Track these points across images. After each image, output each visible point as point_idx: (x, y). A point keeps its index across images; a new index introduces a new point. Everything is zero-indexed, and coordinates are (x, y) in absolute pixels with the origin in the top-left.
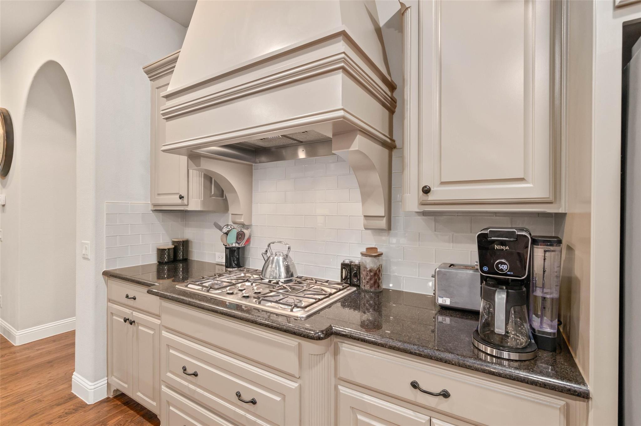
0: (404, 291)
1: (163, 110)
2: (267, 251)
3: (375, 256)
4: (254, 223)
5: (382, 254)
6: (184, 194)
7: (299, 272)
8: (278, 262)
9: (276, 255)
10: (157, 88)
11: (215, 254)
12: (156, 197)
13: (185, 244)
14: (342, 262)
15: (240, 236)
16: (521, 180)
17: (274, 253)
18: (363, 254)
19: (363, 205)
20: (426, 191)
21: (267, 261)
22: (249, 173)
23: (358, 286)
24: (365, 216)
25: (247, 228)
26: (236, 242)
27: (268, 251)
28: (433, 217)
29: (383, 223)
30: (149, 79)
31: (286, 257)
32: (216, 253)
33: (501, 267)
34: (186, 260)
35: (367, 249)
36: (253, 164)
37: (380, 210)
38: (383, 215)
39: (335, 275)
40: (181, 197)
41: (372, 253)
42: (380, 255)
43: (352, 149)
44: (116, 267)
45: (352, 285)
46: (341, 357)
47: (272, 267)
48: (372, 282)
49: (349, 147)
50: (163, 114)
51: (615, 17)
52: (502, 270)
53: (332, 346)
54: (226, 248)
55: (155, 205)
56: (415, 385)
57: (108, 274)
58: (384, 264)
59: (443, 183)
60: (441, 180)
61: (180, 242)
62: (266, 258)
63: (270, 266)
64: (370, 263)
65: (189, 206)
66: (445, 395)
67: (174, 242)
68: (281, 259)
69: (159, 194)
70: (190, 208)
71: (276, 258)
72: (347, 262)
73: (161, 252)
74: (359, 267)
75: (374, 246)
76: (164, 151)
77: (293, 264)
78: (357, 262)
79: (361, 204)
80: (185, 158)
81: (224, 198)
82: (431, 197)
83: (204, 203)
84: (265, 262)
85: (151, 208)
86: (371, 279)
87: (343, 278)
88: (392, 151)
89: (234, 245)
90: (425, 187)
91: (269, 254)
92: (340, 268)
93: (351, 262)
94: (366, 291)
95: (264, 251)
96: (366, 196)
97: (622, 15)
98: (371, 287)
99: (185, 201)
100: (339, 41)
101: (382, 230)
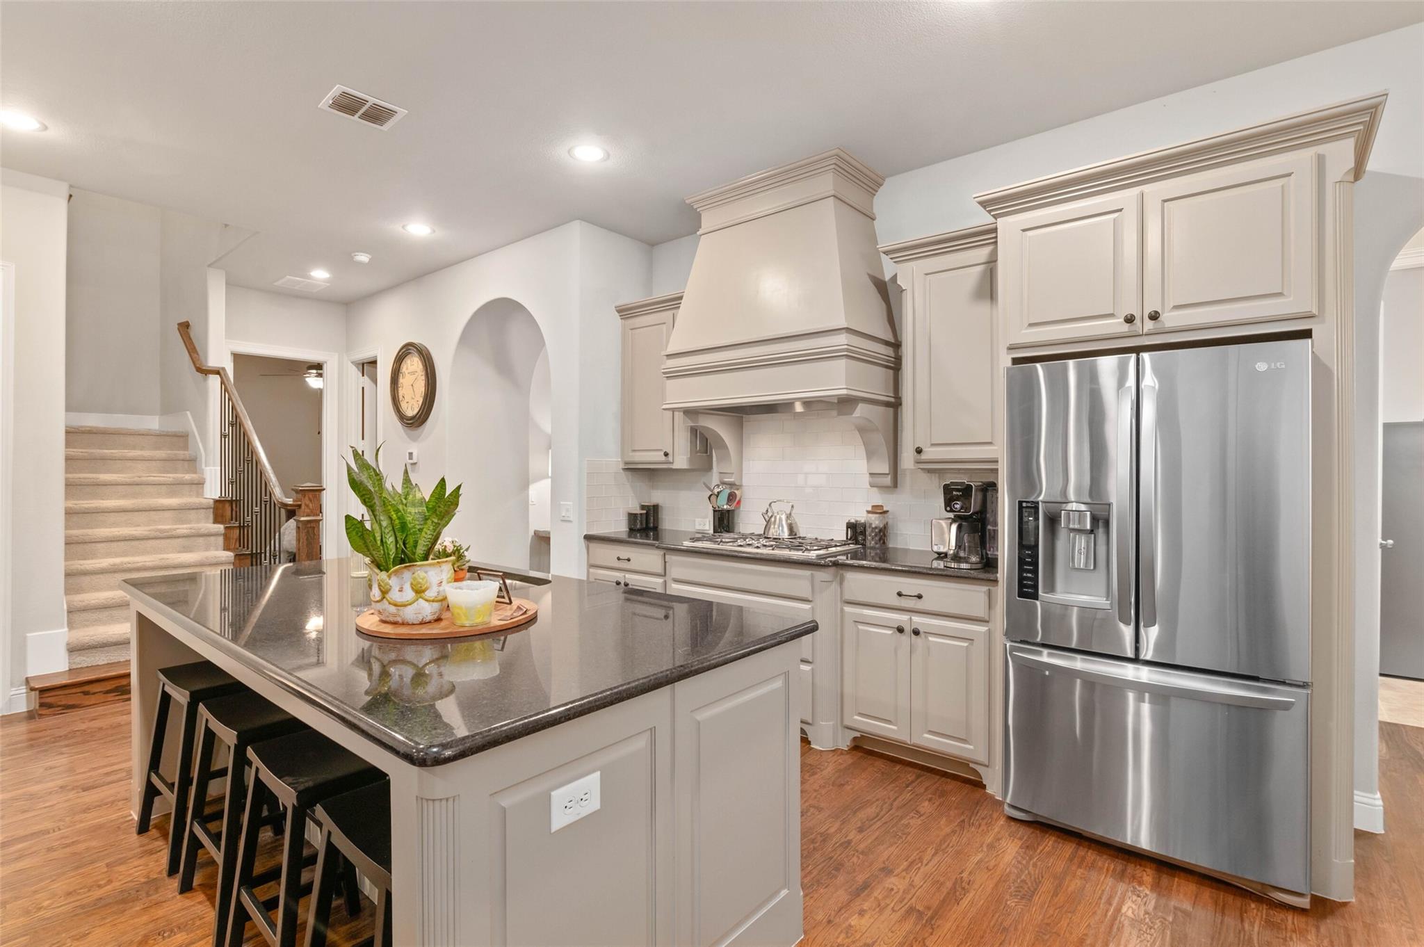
0: (911, 548)
1: (664, 369)
2: (767, 511)
3: (881, 513)
4: (745, 482)
5: (888, 511)
6: (669, 451)
7: (802, 532)
8: (781, 520)
9: (778, 514)
10: (632, 329)
11: (695, 521)
12: (631, 454)
13: (656, 508)
14: (847, 521)
15: (731, 497)
16: (990, 443)
17: (775, 511)
18: (868, 512)
19: (868, 462)
20: (919, 451)
21: (768, 522)
22: (740, 426)
23: (864, 545)
24: (870, 474)
25: (738, 489)
26: (727, 504)
27: (769, 510)
28: (937, 475)
29: (888, 480)
30: (619, 317)
31: (789, 516)
32: (697, 520)
33: (956, 506)
34: (655, 529)
35: (873, 506)
36: (744, 416)
37: (884, 467)
38: (887, 472)
39: (840, 534)
40: (666, 454)
41: (878, 510)
42: (886, 512)
43: (854, 415)
44: (594, 531)
45: (857, 543)
46: (846, 584)
47: (774, 528)
48: (877, 538)
49: (852, 414)
50: (664, 373)
51: (1008, 354)
52: (956, 508)
53: (838, 578)
54: (715, 511)
55: (626, 463)
56: (900, 594)
57: (589, 538)
58: (890, 522)
59: (933, 445)
60: (931, 441)
61: (650, 506)
62: (767, 519)
63: (772, 526)
64: (875, 521)
65: (674, 464)
66: (920, 597)
67: (643, 507)
68: (784, 517)
69: (634, 451)
70: (675, 466)
71: (778, 517)
72: (853, 521)
73: (632, 517)
74: (864, 526)
75: (880, 504)
76: (664, 409)
77: (796, 523)
78: (863, 521)
79: (865, 461)
80: (682, 413)
81: (708, 454)
82: (924, 457)
83: (691, 460)
84: (765, 523)
85: (622, 466)
86: (876, 535)
87: (849, 538)
88: (897, 408)
89: (725, 507)
90: (918, 448)
91: (770, 514)
92: (845, 529)
93: (857, 521)
94: (872, 548)
95: (765, 511)
96: (870, 454)
97: (1011, 354)
98: (876, 543)
99: (670, 458)
100: (843, 334)
101: (887, 487)
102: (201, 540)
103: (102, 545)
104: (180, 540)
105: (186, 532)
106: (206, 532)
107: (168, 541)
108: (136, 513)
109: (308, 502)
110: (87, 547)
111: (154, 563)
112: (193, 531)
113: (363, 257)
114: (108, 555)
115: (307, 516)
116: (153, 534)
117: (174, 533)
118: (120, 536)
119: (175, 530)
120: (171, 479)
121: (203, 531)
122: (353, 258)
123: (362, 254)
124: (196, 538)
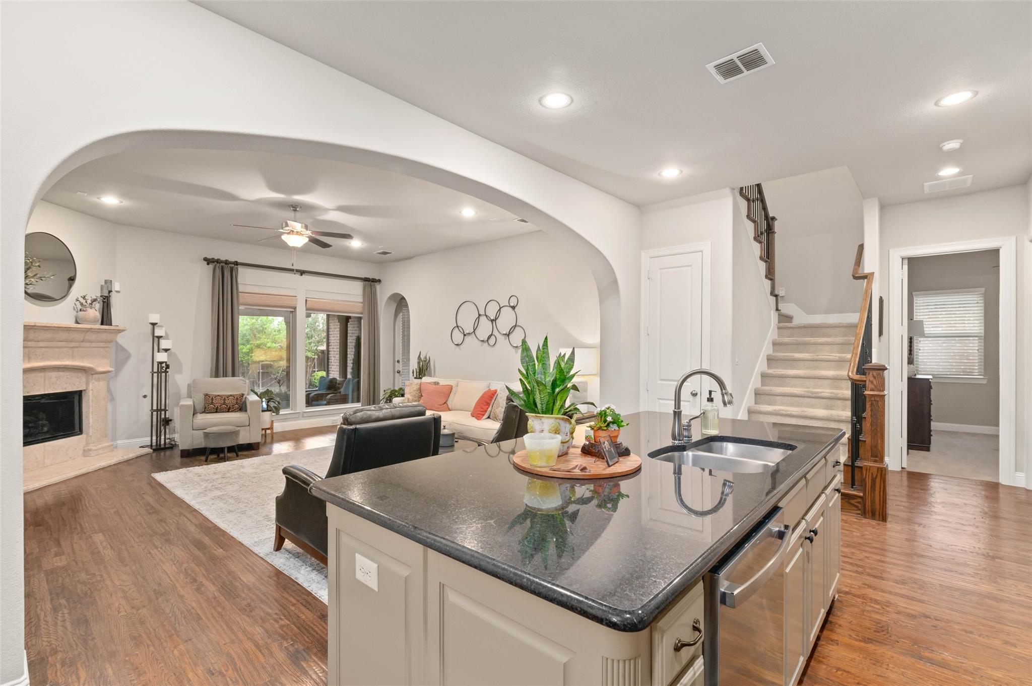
102: (839, 402)
103: (780, 397)
104: (825, 400)
105: (827, 395)
106: (842, 396)
107: (817, 400)
108: (807, 379)
109: (872, 379)
110: (772, 397)
111: (797, 413)
112: (832, 395)
113: (951, 144)
114: (782, 404)
115: (871, 390)
116: (807, 394)
117: (820, 395)
118: (787, 393)
119: (821, 393)
120: (837, 358)
121: (840, 396)
122: (941, 148)
123: (949, 142)
124: (835, 401)
